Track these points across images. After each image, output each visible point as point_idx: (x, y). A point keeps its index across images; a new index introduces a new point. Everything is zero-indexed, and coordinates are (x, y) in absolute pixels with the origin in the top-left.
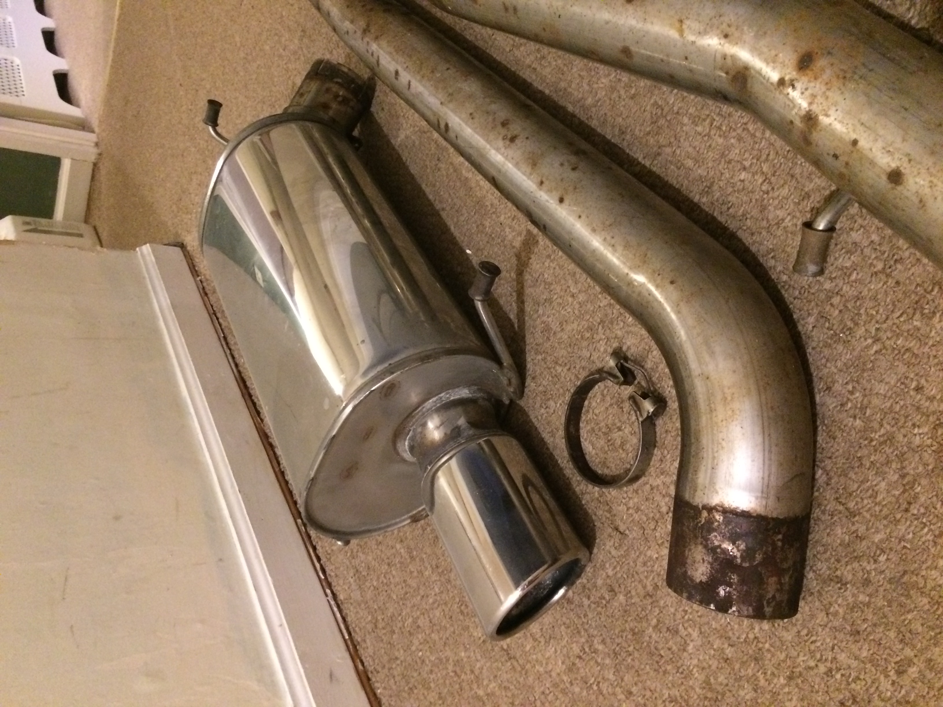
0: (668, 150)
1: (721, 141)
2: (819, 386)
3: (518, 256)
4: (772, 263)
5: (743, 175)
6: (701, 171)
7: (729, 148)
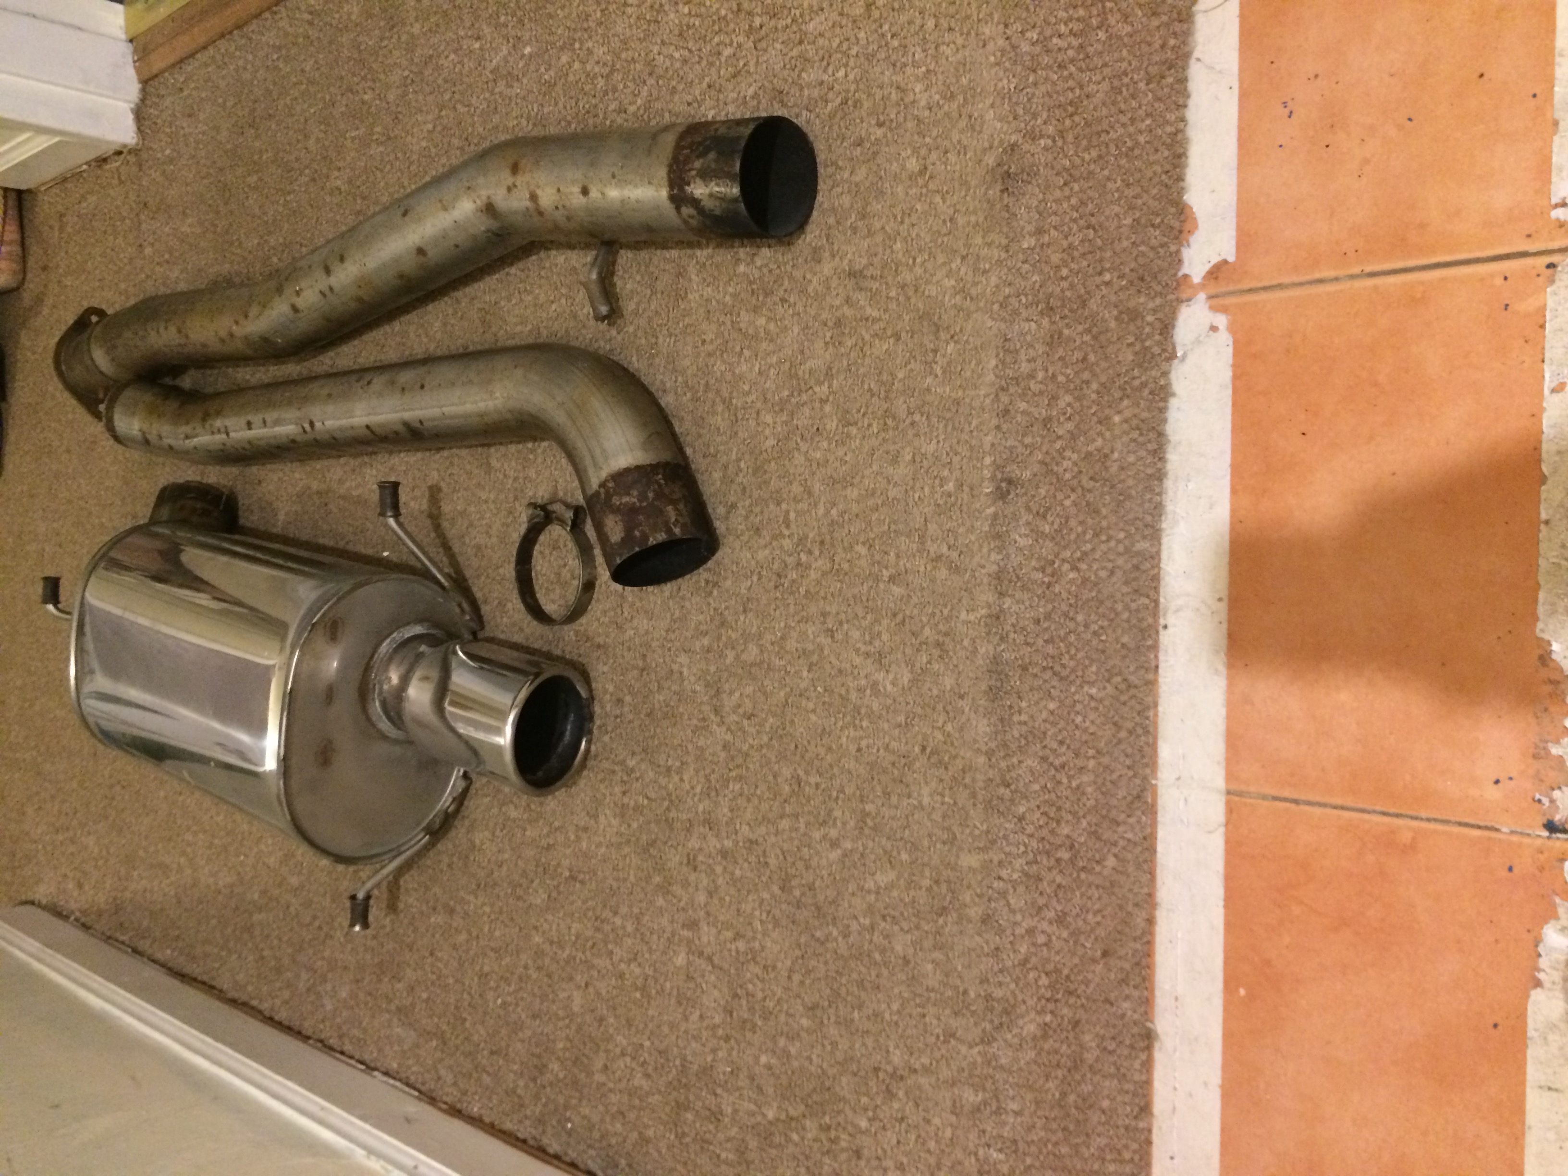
0: (502, 332)
1: (530, 298)
2: (658, 395)
3: (431, 516)
4: (596, 345)
5: (554, 307)
6: (529, 327)
7: (536, 298)
